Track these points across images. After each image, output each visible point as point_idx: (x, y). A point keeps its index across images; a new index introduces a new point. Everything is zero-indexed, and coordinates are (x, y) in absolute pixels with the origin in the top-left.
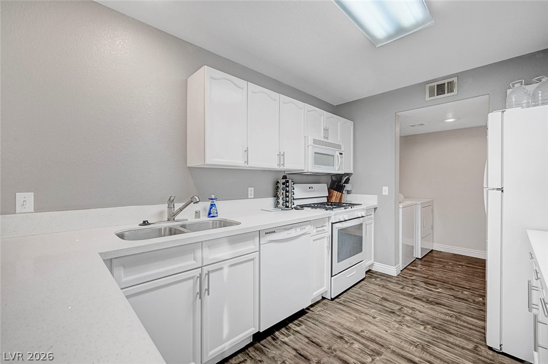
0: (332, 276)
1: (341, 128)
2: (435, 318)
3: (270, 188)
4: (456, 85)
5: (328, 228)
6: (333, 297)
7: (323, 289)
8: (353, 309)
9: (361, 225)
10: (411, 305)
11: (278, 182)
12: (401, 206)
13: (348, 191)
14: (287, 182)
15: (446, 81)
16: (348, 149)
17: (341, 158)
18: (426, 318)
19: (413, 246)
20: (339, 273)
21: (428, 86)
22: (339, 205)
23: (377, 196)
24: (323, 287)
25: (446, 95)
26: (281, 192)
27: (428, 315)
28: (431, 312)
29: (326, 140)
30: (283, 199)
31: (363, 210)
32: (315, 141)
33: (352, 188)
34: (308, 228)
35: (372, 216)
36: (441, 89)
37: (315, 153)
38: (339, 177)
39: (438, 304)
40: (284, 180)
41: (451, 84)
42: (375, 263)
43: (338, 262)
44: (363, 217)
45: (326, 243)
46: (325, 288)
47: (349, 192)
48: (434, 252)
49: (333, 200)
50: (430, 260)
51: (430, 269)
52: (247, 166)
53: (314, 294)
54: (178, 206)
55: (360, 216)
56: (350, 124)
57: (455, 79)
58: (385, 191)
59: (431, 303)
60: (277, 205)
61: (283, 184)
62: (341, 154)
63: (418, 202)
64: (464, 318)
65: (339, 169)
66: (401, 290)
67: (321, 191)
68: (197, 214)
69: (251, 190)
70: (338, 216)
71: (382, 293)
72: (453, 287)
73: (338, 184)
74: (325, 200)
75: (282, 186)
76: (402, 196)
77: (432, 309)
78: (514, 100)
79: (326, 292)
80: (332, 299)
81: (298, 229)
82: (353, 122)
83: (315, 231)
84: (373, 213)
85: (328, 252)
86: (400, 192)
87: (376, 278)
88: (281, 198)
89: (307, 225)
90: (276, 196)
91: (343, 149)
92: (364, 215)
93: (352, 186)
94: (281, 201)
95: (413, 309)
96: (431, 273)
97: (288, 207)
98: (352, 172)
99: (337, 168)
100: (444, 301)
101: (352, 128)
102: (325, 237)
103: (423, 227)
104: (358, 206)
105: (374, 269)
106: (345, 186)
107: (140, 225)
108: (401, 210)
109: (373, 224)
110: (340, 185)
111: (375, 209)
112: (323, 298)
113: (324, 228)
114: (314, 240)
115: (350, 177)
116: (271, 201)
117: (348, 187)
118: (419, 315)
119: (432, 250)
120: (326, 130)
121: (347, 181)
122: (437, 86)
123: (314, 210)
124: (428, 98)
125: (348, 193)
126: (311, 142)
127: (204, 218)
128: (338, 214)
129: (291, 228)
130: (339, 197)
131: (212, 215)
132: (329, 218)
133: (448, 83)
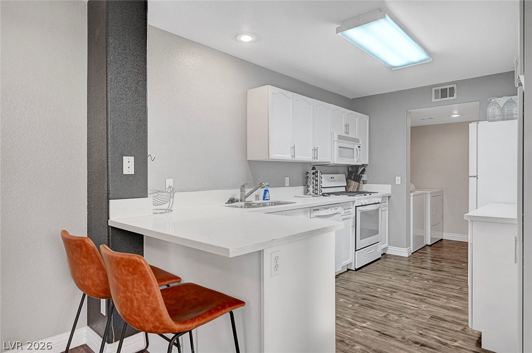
0: (356, 251)
1: (358, 122)
2: (436, 277)
3: (300, 178)
4: (456, 90)
5: (353, 210)
6: (356, 268)
7: (349, 260)
8: (374, 275)
9: (378, 210)
10: (418, 271)
11: (308, 173)
12: (412, 194)
13: (363, 181)
14: (317, 172)
15: (448, 87)
16: (365, 142)
17: (360, 150)
18: (429, 277)
19: (423, 237)
20: (361, 249)
21: (434, 89)
22: (358, 192)
23: (390, 185)
24: (348, 259)
25: (448, 98)
26: (311, 180)
27: (432, 276)
28: (434, 275)
29: (346, 135)
30: (313, 187)
31: (379, 197)
32: (340, 137)
33: (368, 178)
34: (340, 209)
35: (387, 203)
36: (444, 93)
37: (340, 147)
38: (357, 167)
39: (440, 271)
40: (314, 171)
41: (452, 89)
42: (389, 246)
43: (361, 240)
44: (379, 203)
45: (351, 222)
46: (350, 260)
47: (365, 182)
48: (443, 241)
49: (351, 189)
50: (439, 246)
51: (438, 252)
52: (294, 159)
53: (343, 263)
54: (248, 191)
55: (377, 202)
56: (366, 118)
57: (455, 86)
58: (398, 180)
59: (435, 270)
60: (306, 192)
61: (313, 174)
62: (359, 147)
63: (427, 192)
64: (458, 276)
65: (357, 161)
66: (412, 265)
67: (340, 181)
68: (257, 197)
69: (287, 179)
70: (360, 201)
71: (396, 266)
72: (454, 262)
73: (354, 174)
74: (343, 189)
75: (313, 176)
76: (413, 186)
77: (435, 273)
78: (490, 111)
79: (351, 264)
80: (356, 270)
81: (333, 209)
82: (368, 116)
83: (343, 212)
84: (387, 201)
85: (353, 230)
86: (411, 182)
87: (390, 258)
88: (311, 186)
89: (339, 206)
90: (306, 185)
91: (360, 143)
92: (380, 201)
93: (368, 176)
94: (311, 189)
95: (420, 273)
96: (438, 254)
97: (317, 194)
98: (368, 163)
99: (356, 160)
100: (445, 269)
101: (368, 121)
102: (350, 218)
103: (433, 216)
104: (374, 194)
105: (388, 253)
106: (362, 177)
107: (226, 203)
108: (412, 198)
109: (387, 211)
110: (358, 175)
111: (389, 197)
112: (348, 270)
113: (350, 210)
114: (343, 219)
115: (365, 167)
116: (301, 189)
117: (364, 177)
118: (425, 277)
119: (442, 239)
120: (347, 126)
121: (363, 172)
122: (441, 89)
123: (338, 196)
124: (434, 100)
125: (363, 184)
126: (336, 138)
127: (261, 201)
128: (359, 199)
129: (328, 208)
130: (357, 187)
131: (266, 198)
132: (354, 202)
133: (450, 88)
